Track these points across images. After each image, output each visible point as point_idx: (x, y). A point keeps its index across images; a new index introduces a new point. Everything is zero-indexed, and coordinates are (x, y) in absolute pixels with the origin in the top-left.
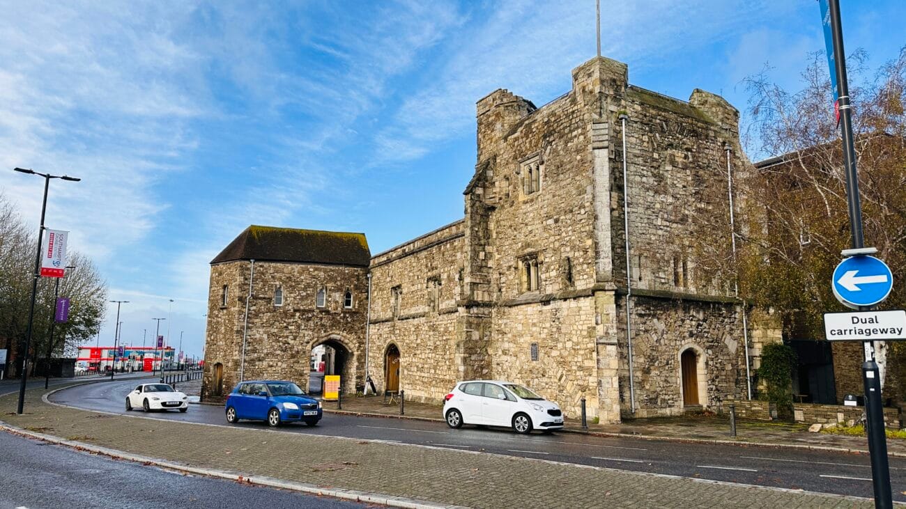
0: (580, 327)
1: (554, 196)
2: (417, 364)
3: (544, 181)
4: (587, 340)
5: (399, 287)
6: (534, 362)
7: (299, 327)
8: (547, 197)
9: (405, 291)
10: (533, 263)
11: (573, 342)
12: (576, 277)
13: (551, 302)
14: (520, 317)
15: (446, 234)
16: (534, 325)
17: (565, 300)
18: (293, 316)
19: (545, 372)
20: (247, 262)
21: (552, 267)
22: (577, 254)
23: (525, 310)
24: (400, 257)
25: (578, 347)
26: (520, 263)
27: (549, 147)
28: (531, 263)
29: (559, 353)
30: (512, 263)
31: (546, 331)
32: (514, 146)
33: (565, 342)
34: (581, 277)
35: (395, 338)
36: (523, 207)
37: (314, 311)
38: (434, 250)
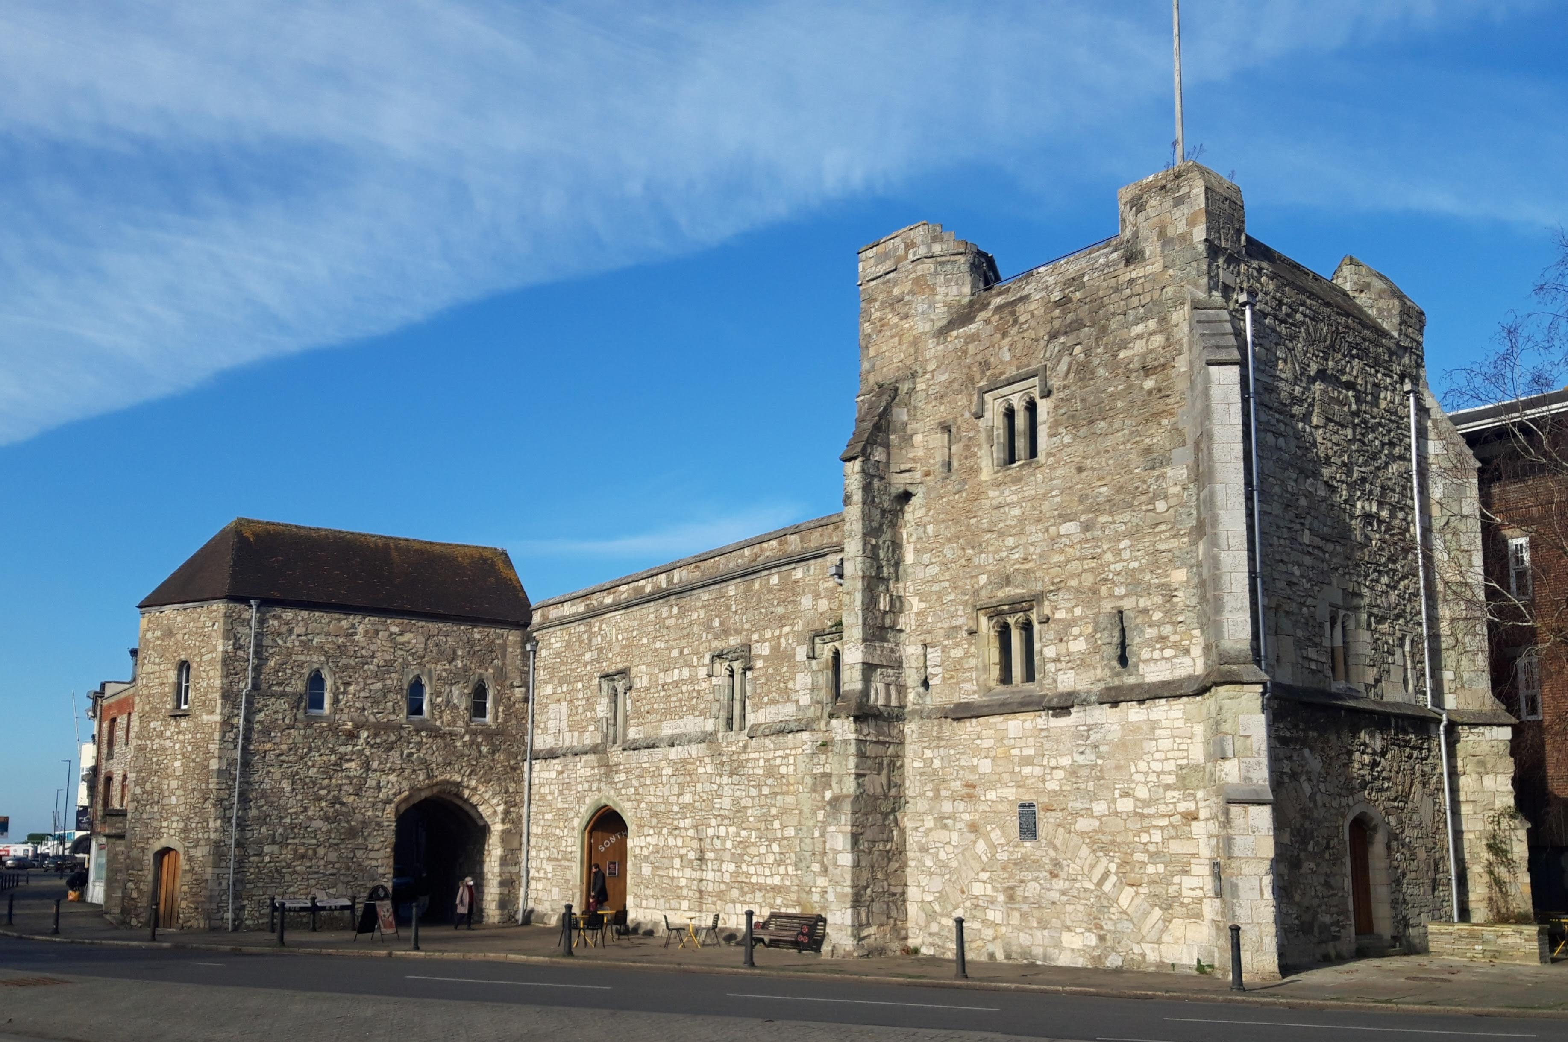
0: (1156, 766)
1: (1080, 470)
2: (683, 851)
3: (1051, 436)
4: (1176, 794)
5: (623, 673)
6: (1027, 844)
7: (366, 766)
8: (1060, 472)
9: (641, 682)
10: (1016, 622)
11: (1138, 800)
12: (1142, 653)
13: (1073, 710)
14: (987, 743)
15: (768, 553)
16: (1027, 761)
17: (1115, 704)
18: (352, 736)
19: (1057, 864)
20: (240, 607)
21: (1075, 631)
22: (1143, 603)
23: (999, 726)
24: (627, 606)
25: (1152, 811)
26: (984, 620)
27: (1066, 359)
28: (1011, 620)
29: (1097, 823)
30: (961, 621)
31: (1059, 774)
32: (965, 352)
33: (1114, 801)
34: (1157, 654)
35: (612, 792)
36: (991, 494)
37: (402, 728)
38: (732, 589)
